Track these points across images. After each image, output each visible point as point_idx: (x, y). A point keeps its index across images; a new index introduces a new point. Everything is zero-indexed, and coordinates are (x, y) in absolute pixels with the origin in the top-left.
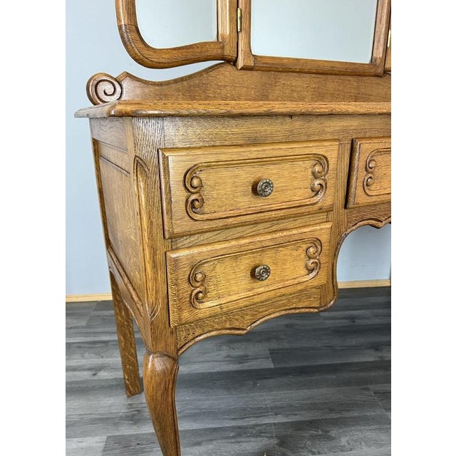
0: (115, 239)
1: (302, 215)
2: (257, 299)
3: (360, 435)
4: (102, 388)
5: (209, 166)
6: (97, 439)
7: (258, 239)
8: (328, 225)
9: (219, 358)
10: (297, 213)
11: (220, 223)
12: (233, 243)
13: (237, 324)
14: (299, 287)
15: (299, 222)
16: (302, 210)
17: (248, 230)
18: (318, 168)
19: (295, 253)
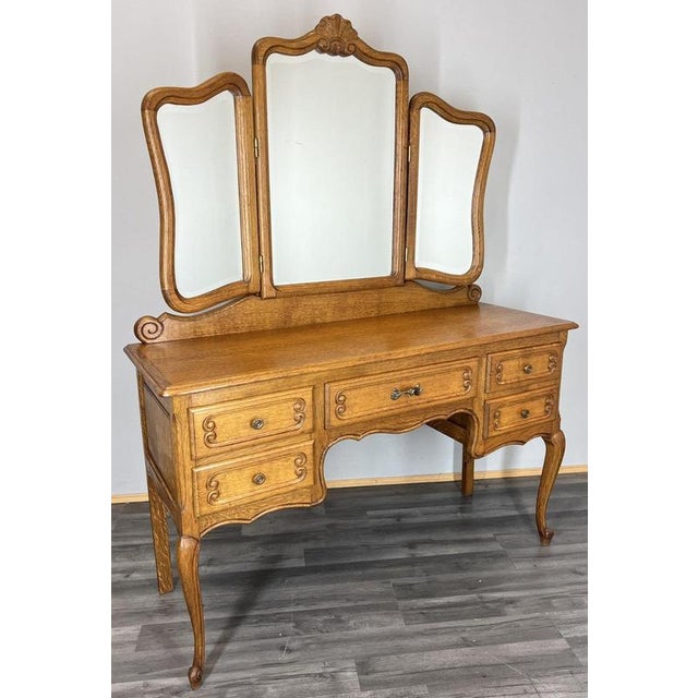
0: (155, 449)
1: (289, 437)
2: (257, 498)
3: (367, 618)
4: (134, 587)
5: (219, 414)
6: (133, 628)
7: (256, 456)
8: (312, 442)
9: (253, 559)
10: (285, 435)
11: (227, 448)
12: (239, 460)
13: (243, 516)
14: (291, 488)
15: (287, 442)
16: (288, 434)
17: (249, 450)
18: (298, 406)
19: (286, 463)
